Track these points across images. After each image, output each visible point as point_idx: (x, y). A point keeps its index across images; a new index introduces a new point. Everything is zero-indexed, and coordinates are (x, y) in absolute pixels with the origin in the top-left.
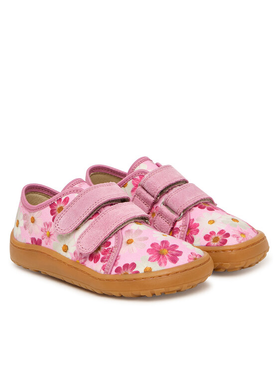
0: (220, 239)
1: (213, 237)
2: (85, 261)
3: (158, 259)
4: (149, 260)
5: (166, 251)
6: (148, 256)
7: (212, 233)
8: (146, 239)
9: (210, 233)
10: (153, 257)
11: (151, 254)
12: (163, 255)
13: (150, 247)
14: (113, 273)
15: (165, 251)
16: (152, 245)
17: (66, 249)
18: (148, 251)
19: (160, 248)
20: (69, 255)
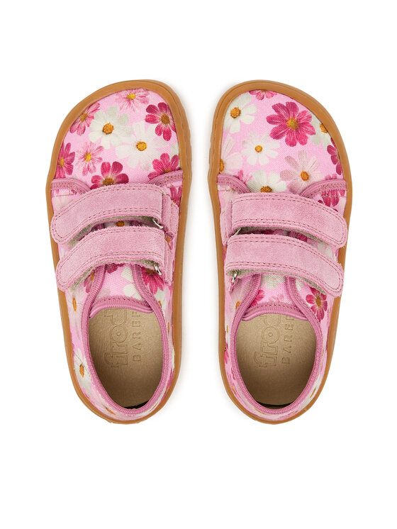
0: (162, 114)
1: (163, 126)
3: (306, 124)
4: (315, 134)
5: (289, 122)
6: (311, 138)
7: (158, 131)
8: (289, 159)
9: (159, 134)
10: (307, 132)
11: (306, 137)
12: (298, 121)
13: (298, 144)
15: (291, 123)
16: (292, 144)
18: (303, 143)
19: (290, 132)
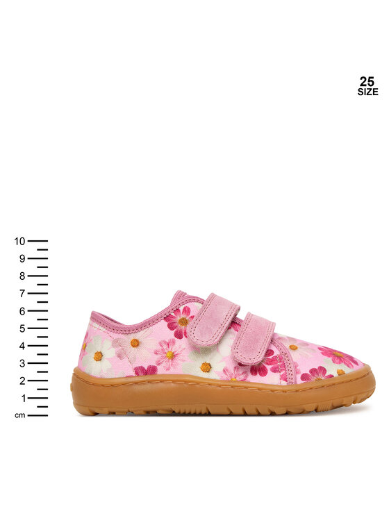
2: (246, 377)
14: (299, 381)
16: (321, 349)
17: (207, 368)
20: (215, 375)
